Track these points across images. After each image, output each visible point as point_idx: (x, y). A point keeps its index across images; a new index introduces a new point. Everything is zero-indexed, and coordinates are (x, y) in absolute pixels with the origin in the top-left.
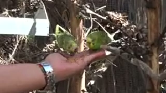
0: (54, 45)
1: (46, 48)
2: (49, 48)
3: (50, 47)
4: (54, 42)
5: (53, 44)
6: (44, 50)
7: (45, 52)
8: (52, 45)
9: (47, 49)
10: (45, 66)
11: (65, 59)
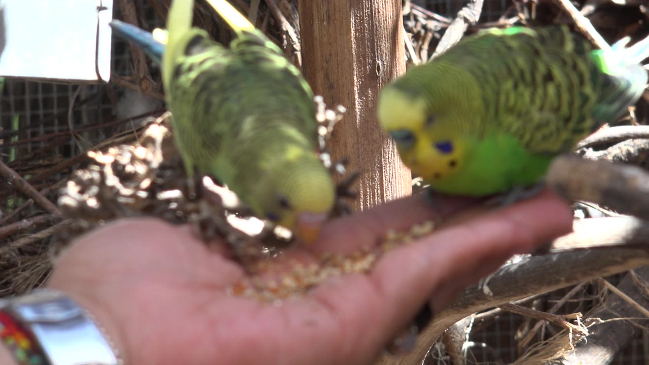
0: (156, 158)
1: (85, 175)
2: (112, 180)
3: (118, 169)
4: (156, 131)
5: (149, 142)
6: (71, 194)
7: (82, 210)
8: (141, 152)
9: (95, 190)
10: (49, 324)
11: (230, 269)
